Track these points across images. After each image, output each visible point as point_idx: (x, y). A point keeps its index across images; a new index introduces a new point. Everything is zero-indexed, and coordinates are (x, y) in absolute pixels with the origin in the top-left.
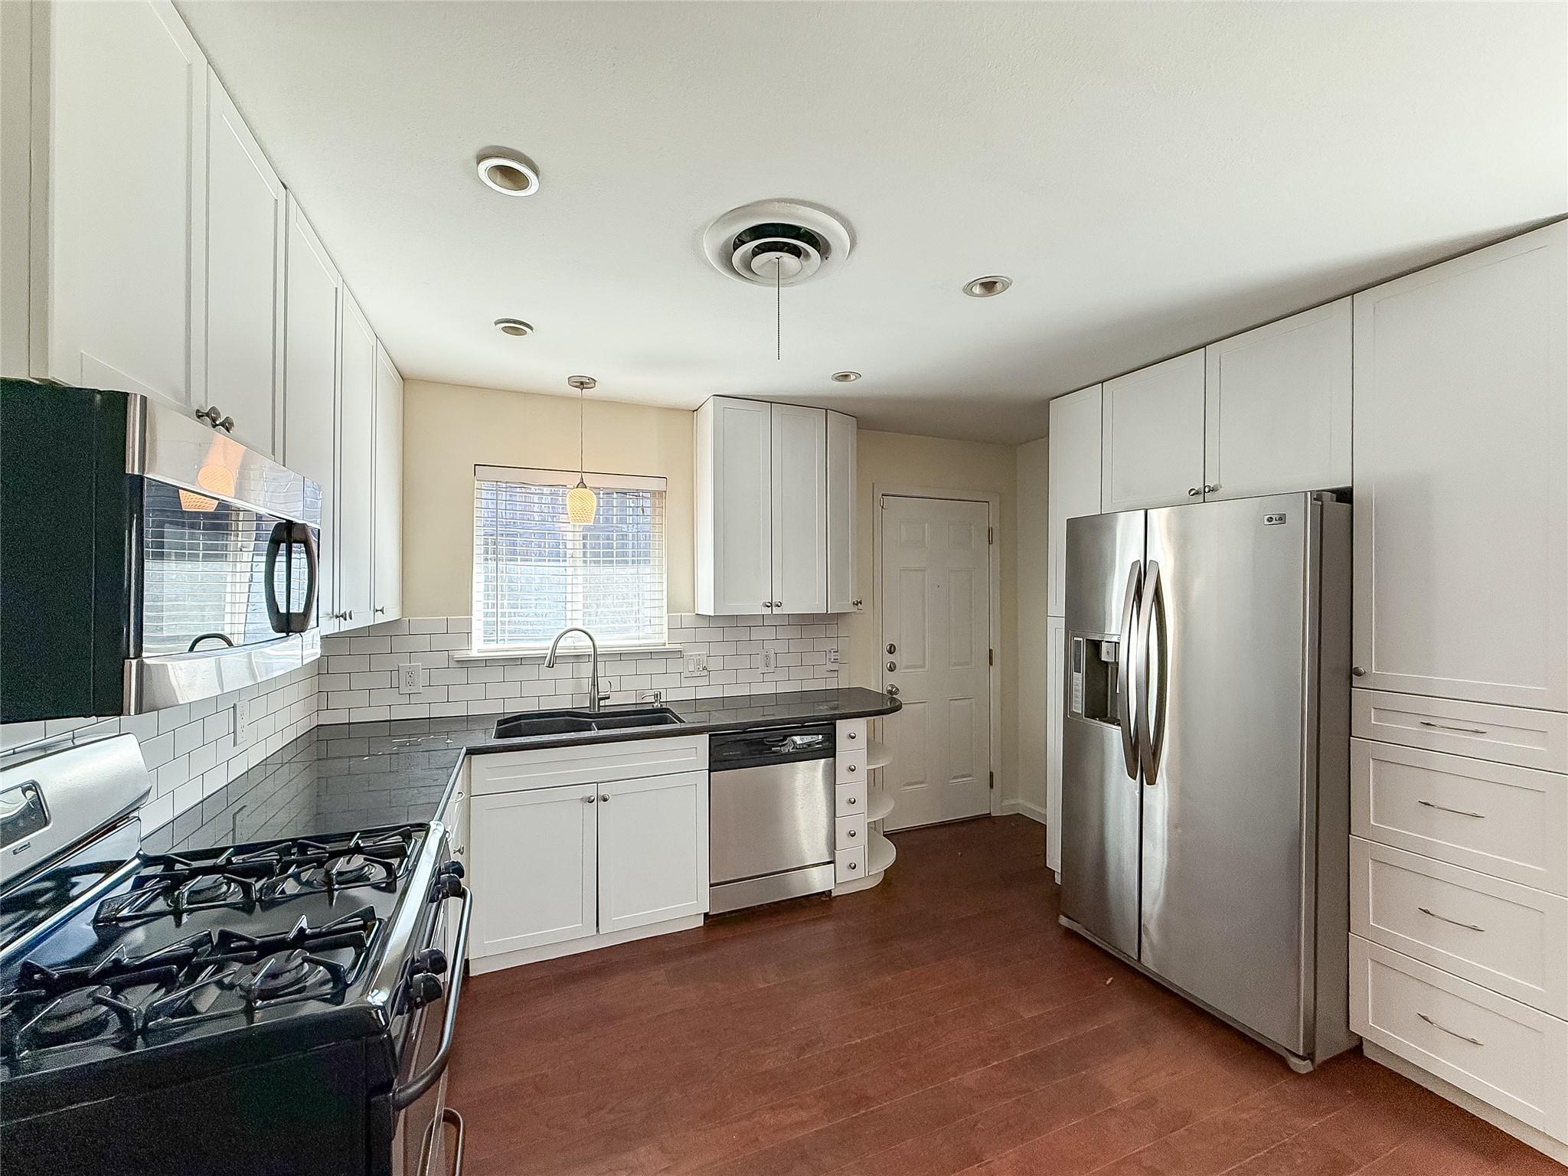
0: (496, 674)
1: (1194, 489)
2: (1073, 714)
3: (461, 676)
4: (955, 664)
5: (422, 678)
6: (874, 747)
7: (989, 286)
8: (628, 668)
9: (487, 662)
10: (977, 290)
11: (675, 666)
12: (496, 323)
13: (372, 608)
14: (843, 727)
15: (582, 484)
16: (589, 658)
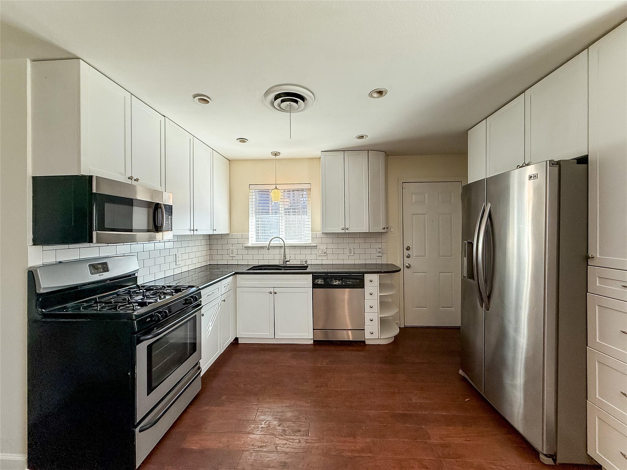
0: (255, 252)
1: (519, 166)
2: (464, 276)
3: (246, 252)
4: (442, 256)
5: (235, 252)
6: (382, 286)
7: (380, 93)
8: (298, 251)
9: (253, 248)
10: (375, 95)
11: (314, 251)
12: (237, 139)
13: (212, 229)
14: (367, 277)
15: (276, 188)
16: (283, 247)
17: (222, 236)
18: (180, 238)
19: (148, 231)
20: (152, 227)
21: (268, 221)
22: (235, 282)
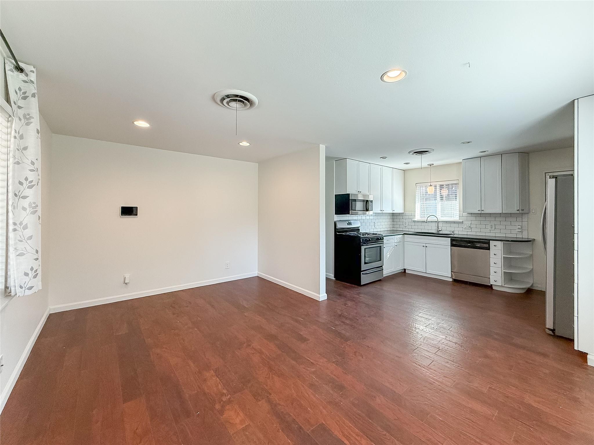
0: (419, 223)
3: (413, 224)
5: (407, 224)
8: (448, 225)
11: (460, 225)
13: (392, 210)
14: (494, 243)
16: (438, 222)
17: (399, 214)
18: (377, 214)
19: (363, 211)
20: (365, 209)
21: (429, 205)
22: (404, 238)
